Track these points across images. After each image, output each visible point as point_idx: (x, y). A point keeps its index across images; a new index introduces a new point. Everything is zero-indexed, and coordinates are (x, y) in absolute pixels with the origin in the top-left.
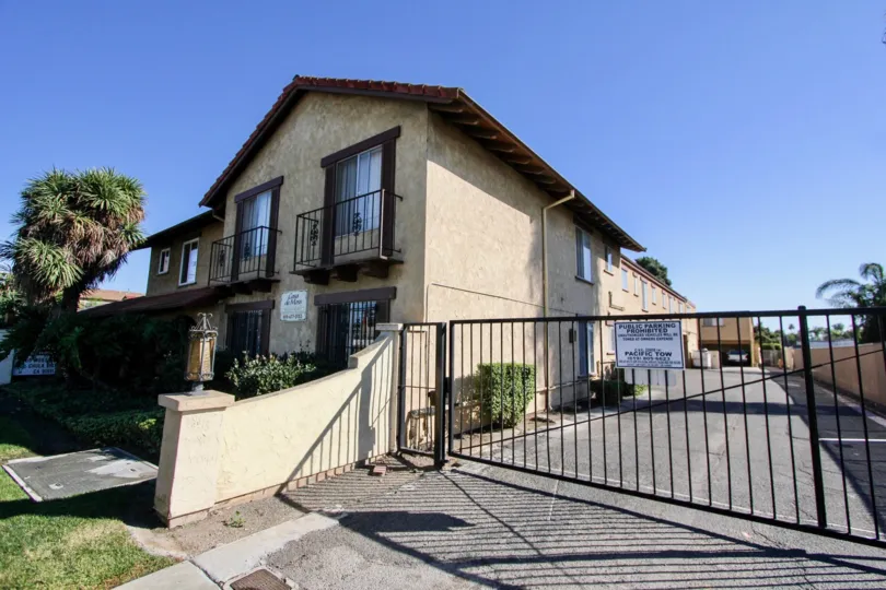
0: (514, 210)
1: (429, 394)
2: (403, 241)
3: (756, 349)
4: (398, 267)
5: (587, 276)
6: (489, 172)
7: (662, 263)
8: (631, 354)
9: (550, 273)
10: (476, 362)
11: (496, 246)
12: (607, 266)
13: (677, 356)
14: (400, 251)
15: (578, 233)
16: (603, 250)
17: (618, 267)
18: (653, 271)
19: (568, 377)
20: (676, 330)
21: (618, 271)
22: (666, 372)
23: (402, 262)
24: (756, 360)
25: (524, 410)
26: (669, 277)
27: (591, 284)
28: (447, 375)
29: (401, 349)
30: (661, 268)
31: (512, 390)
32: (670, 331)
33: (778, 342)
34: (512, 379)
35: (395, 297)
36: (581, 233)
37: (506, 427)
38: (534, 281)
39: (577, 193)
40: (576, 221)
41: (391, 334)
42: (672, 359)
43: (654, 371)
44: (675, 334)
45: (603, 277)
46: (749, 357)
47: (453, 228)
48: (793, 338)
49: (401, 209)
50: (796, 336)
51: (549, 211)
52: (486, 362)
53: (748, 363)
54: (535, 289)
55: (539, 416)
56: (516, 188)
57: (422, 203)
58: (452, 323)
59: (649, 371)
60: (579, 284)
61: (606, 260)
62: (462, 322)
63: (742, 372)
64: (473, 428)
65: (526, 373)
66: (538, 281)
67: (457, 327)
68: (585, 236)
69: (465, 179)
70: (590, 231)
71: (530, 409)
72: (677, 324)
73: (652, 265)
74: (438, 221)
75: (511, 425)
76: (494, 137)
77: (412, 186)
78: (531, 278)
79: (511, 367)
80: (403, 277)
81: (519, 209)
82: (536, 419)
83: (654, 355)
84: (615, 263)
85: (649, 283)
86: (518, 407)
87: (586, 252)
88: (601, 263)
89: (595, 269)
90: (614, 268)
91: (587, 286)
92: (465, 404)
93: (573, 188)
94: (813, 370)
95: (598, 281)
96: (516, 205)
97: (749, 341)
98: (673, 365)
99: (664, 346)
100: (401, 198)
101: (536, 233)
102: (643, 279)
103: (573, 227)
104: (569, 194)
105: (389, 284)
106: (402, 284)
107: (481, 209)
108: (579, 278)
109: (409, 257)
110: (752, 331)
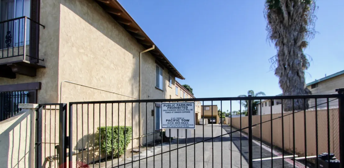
0: (124, 50)
1: (56, 147)
2: (45, 54)
3: (218, 118)
4: (42, 70)
5: (161, 87)
6: (109, 26)
7: (191, 87)
8: (169, 120)
9: (143, 84)
10: (97, 126)
11: (112, 66)
12: (169, 84)
13: (192, 122)
14: (43, 60)
15: (157, 68)
16: (168, 77)
17: (174, 85)
18: (188, 89)
19: (150, 131)
20: (192, 107)
21: (174, 87)
22: (186, 130)
23: (44, 67)
24: (218, 122)
25: (124, 149)
26: (193, 92)
27: (162, 91)
28: (68, 135)
29: (37, 120)
30: (191, 89)
31: (118, 140)
32: (189, 108)
33: (224, 115)
34: (118, 134)
35: (40, 88)
36: (158, 68)
37: (115, 158)
38: (134, 87)
39: (156, 47)
40: (156, 62)
41: (28, 110)
42: (190, 123)
43: (180, 130)
44: (191, 110)
45: (168, 88)
46: (216, 121)
47: (82, 51)
48: (228, 114)
49: (43, 33)
50: (229, 114)
51: (143, 54)
52: (103, 125)
53: (215, 123)
54: (134, 90)
55: (134, 150)
56: (124, 38)
57: (57, 31)
58: (71, 104)
59: (178, 130)
60: (157, 90)
61: (169, 81)
62: (77, 103)
63: (212, 126)
64: (95, 160)
65: (126, 131)
66: (136, 87)
67: (74, 106)
68: (160, 69)
69: (91, 24)
70: (163, 68)
71: (129, 147)
72: (193, 104)
73: (188, 87)
74: (70, 44)
75: (118, 156)
76: (119, 14)
77: (50, 19)
78: (132, 85)
79: (118, 128)
80: (45, 76)
81: (127, 50)
82: (132, 152)
83: (181, 121)
84: (173, 83)
85: (186, 93)
86: (121, 148)
87: (161, 77)
88: (167, 82)
89: (164, 85)
90: (172, 85)
91: (161, 92)
92: (90, 148)
93: (154, 44)
94: (252, 127)
95: (166, 90)
96: (125, 47)
97: (216, 115)
98: (190, 126)
99: (185, 116)
100: (44, 27)
101: (135, 64)
102: (184, 91)
103: (155, 64)
104: (152, 47)
105: (37, 80)
106: (45, 81)
107: (102, 44)
108: (157, 88)
109: (48, 64)
110: (217, 112)
